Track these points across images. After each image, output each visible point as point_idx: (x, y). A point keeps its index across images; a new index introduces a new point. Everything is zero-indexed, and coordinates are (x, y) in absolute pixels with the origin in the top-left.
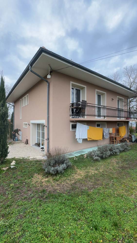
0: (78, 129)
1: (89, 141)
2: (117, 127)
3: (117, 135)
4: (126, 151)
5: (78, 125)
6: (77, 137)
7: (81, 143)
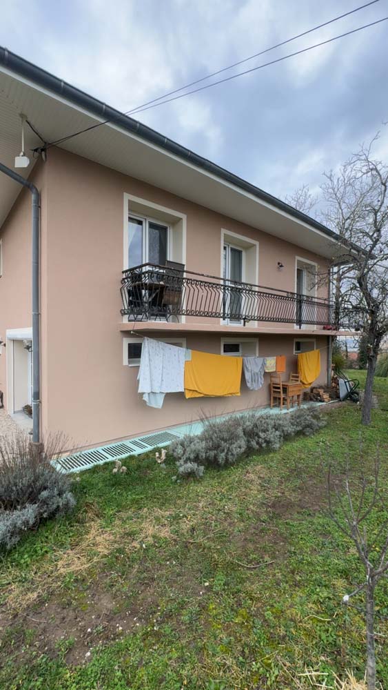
0: (147, 359)
1: (189, 399)
2: (294, 352)
3: (291, 378)
4: (308, 434)
5: (148, 346)
6: (144, 387)
7: (160, 407)
